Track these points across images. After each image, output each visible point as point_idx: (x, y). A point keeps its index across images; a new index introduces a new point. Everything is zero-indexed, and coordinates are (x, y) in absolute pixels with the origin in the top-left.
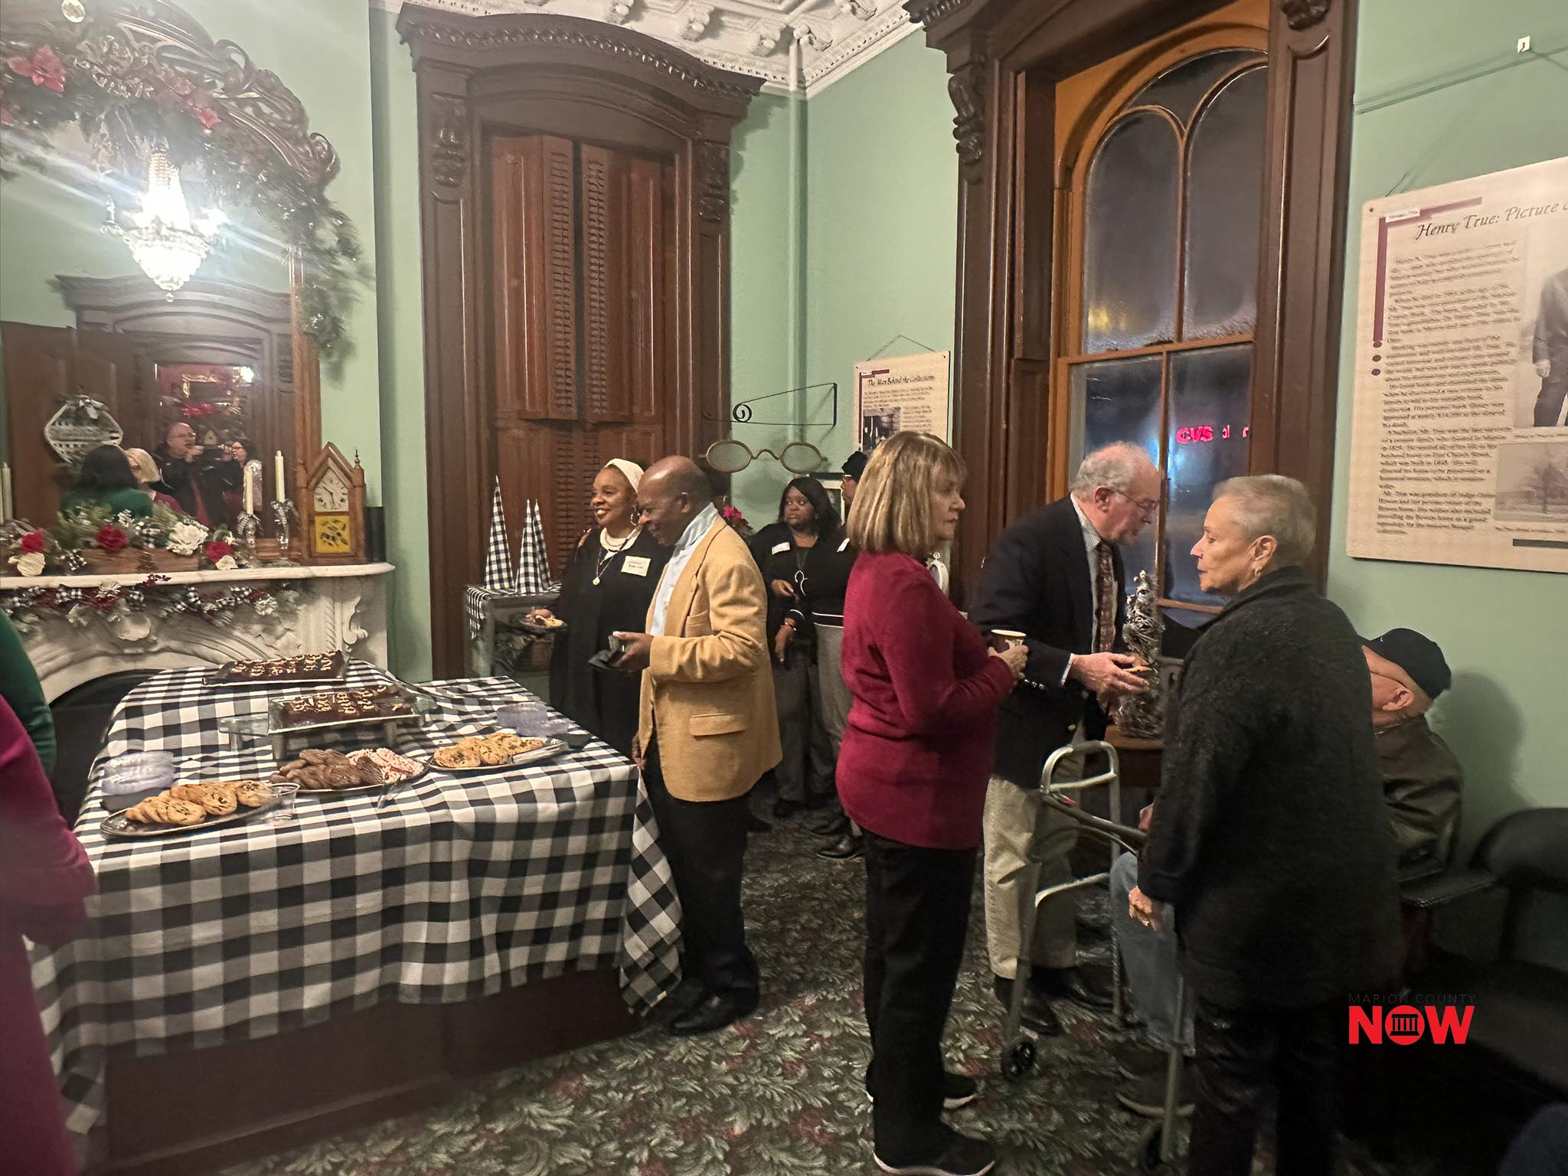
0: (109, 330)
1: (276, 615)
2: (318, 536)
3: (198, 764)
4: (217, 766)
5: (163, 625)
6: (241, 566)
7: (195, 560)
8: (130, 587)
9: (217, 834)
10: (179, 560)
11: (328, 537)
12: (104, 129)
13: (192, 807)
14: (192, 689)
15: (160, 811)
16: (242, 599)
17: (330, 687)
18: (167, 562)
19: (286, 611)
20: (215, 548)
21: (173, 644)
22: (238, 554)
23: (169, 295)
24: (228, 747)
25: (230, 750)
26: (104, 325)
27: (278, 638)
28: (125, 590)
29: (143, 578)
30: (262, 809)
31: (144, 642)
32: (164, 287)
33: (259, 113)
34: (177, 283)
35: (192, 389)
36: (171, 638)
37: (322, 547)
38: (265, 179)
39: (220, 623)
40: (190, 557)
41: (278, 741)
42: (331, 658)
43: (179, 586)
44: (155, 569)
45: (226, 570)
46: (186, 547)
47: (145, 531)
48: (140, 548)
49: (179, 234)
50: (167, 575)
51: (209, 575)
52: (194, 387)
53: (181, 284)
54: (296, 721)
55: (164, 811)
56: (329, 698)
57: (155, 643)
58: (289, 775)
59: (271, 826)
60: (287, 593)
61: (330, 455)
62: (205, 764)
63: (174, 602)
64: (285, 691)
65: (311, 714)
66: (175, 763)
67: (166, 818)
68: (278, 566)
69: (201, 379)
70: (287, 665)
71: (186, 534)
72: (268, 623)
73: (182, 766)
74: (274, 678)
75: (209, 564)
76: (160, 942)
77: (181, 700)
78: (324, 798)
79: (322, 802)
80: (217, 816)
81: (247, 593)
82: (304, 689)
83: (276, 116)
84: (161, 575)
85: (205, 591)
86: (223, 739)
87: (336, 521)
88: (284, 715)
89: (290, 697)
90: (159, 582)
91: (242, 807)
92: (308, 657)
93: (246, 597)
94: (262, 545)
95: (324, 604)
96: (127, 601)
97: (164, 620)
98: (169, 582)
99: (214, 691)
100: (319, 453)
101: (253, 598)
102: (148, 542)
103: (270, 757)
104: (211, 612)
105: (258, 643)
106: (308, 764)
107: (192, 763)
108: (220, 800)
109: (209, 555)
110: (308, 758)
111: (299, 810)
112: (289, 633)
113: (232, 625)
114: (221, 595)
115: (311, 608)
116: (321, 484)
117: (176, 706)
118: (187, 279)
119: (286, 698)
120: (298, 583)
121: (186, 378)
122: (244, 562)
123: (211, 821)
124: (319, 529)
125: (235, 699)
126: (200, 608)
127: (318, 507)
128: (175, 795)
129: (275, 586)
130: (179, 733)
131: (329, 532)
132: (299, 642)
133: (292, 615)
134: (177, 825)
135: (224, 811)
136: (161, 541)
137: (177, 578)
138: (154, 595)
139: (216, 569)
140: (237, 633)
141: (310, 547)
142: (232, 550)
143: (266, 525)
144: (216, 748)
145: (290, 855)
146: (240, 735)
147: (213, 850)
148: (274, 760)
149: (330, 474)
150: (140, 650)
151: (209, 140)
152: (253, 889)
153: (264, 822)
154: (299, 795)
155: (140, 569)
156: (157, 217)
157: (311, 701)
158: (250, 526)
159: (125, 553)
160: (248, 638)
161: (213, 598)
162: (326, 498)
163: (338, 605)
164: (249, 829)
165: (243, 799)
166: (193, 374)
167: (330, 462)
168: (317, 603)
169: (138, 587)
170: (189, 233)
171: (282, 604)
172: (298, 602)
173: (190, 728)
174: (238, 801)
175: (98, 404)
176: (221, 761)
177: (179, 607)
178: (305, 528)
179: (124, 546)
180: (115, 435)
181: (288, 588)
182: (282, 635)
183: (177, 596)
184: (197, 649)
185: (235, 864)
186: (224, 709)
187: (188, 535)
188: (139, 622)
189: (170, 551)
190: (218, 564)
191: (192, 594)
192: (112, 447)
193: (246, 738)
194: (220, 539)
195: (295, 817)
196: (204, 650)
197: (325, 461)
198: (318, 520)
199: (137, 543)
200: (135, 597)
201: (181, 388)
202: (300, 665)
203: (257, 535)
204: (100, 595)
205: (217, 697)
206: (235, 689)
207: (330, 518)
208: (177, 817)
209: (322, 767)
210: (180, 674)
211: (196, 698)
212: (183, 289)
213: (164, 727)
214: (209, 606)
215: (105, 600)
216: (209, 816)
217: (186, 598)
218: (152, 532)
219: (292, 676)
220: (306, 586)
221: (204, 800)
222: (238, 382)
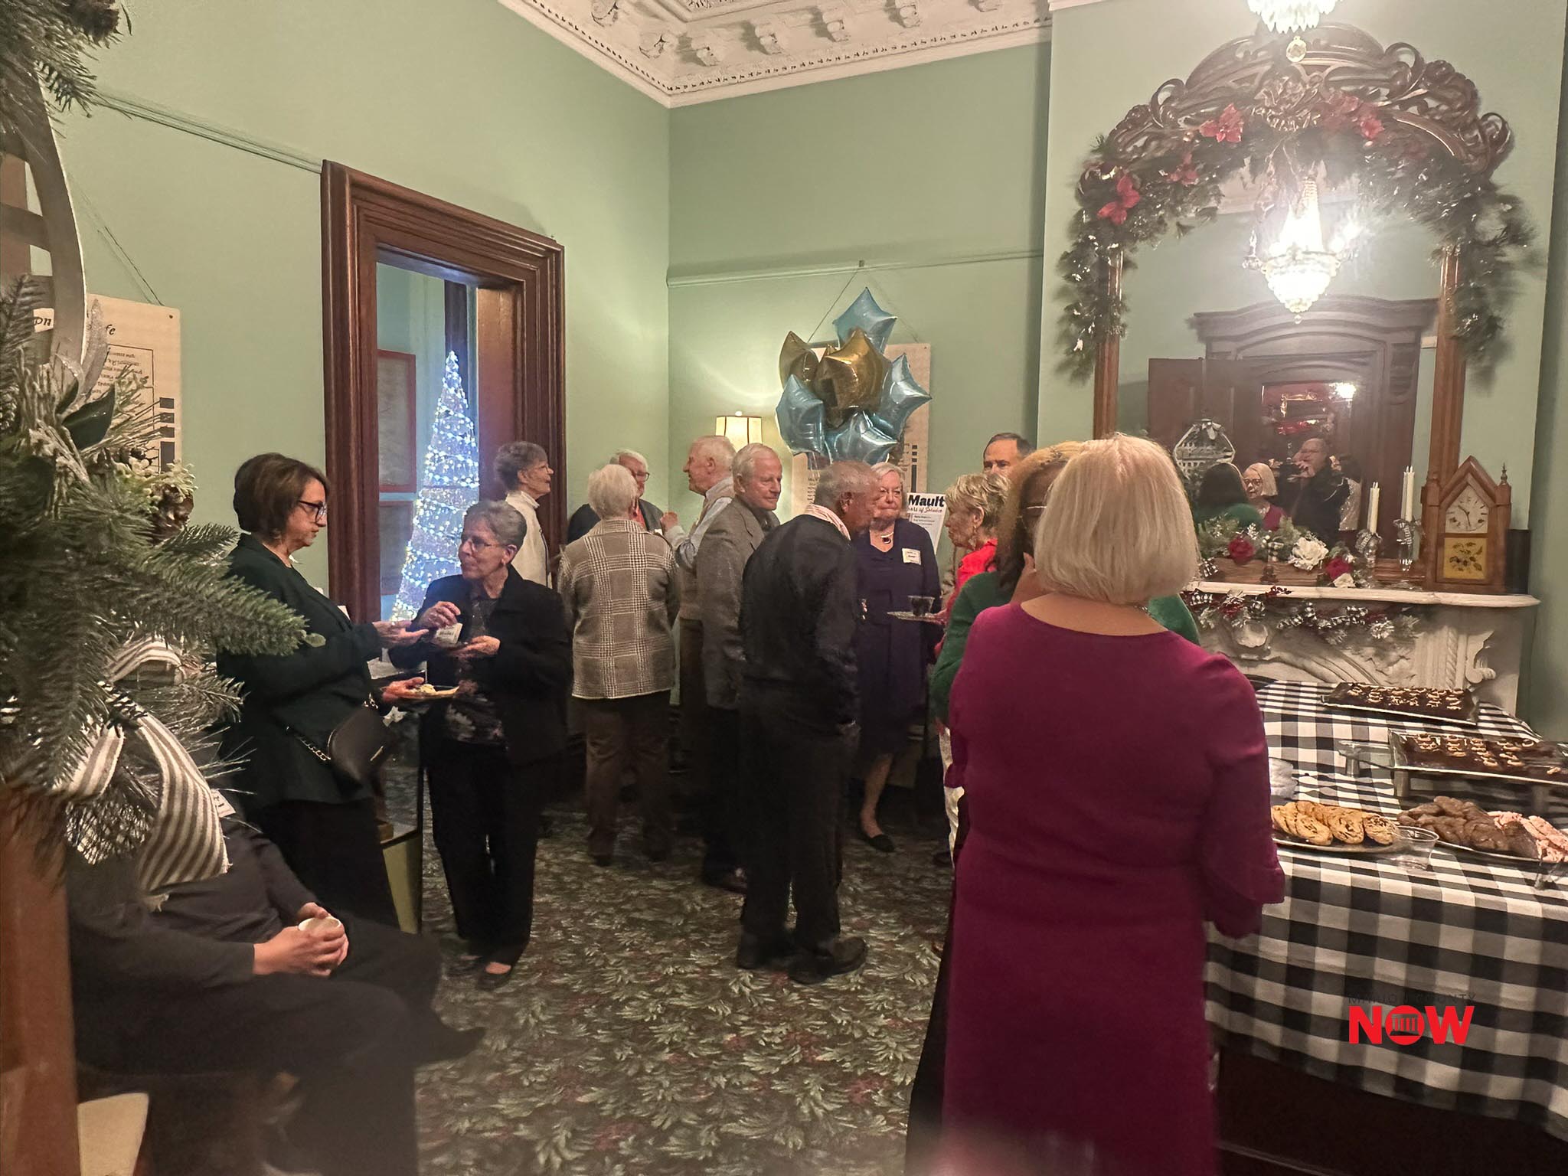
0: (1231, 358)
1: (1391, 640)
2: (1446, 560)
3: (1315, 782)
4: (1335, 788)
5: (1278, 635)
6: (1358, 586)
7: (1315, 576)
8: (1253, 597)
9: (1346, 862)
10: (1300, 574)
11: (1458, 561)
12: (1271, 168)
13: (1319, 826)
14: (1307, 706)
15: (1289, 822)
16: (1357, 619)
17: (1460, 730)
18: (1288, 576)
19: (1402, 637)
20: (1335, 565)
21: (1286, 656)
22: (1357, 573)
23: (1298, 317)
24: (1344, 771)
25: (1346, 774)
26: (1229, 353)
27: (1391, 664)
28: (1249, 598)
29: (1266, 589)
30: (1395, 848)
31: (1259, 650)
32: (1293, 310)
33: (1424, 109)
34: (1306, 305)
35: (1288, 409)
36: (1286, 651)
37: (1449, 572)
38: (1425, 178)
39: (1332, 641)
40: (1310, 572)
41: (1401, 778)
42: (1459, 697)
43: (1298, 601)
44: (1276, 581)
45: (1343, 588)
46: (1307, 562)
47: (1270, 545)
48: (1265, 560)
49: (1313, 255)
50: (1289, 588)
51: (1327, 592)
52: (1291, 406)
53: (1309, 304)
54: (1423, 761)
55: (1293, 822)
56: (1461, 742)
57: (1268, 652)
58: (1422, 820)
59: (1401, 870)
60: (1405, 618)
61: (1470, 470)
62: (1323, 783)
63: (1291, 616)
64: (1406, 724)
65: (1440, 755)
66: (1294, 775)
67: (1294, 830)
68: (1397, 588)
69: (1299, 398)
70: (1406, 696)
71: (1308, 549)
72: (1382, 649)
73: (1301, 779)
74: (1393, 707)
75: (1327, 580)
76: (1284, 953)
77: (1300, 713)
78: (1461, 856)
79: (1460, 860)
80: (1343, 843)
81: (1363, 614)
82: (1429, 726)
83: (1444, 108)
84: (1283, 588)
85: (1323, 606)
86: (1339, 761)
87: (1470, 544)
88: (1409, 749)
89: (1413, 730)
90: (1280, 594)
91: (1368, 841)
92: (1430, 691)
93: (1361, 618)
94: (1381, 565)
95: (1446, 635)
96: (1250, 610)
97: (1280, 631)
98: (1289, 595)
99: (1330, 710)
100: (1456, 470)
101: (1370, 619)
102: (1272, 555)
103: (1391, 792)
104: (1325, 629)
105: (1368, 666)
106: (1441, 813)
107: (1310, 778)
108: (1347, 826)
109: (1327, 572)
110: (1444, 807)
111: (1434, 862)
112: (1403, 661)
113: (1343, 645)
114: (1336, 612)
115: (1432, 636)
116: (1456, 503)
117: (1295, 718)
118: (1316, 299)
119: (1409, 732)
120: (1419, 609)
121: (1285, 397)
122: (1363, 581)
123: (1337, 847)
124: (1449, 551)
125: (1353, 723)
126: (1316, 624)
127: (1450, 528)
128: (1302, 810)
129: (1393, 610)
130: (1297, 746)
131: (1460, 556)
132: (1413, 672)
133: (1409, 642)
134: (1303, 840)
135: (1350, 840)
136: (1284, 554)
137: (1298, 592)
138: (1275, 606)
139: (1333, 586)
140: (1348, 653)
141: (1437, 569)
142: (1350, 568)
143: (1390, 546)
144: (1331, 769)
145: (1426, 910)
146: (1358, 761)
147: (1345, 879)
148: (1395, 796)
149: (1469, 492)
150: (1255, 657)
151: (1369, 151)
152: (1382, 932)
153: (1395, 864)
154: (1437, 846)
155: (1264, 580)
156: (1294, 244)
157: (1438, 741)
158: (1372, 544)
159: (1253, 564)
160: (1357, 659)
161: (1328, 615)
162: (1461, 518)
163: (1462, 638)
164: (1380, 867)
165: (1370, 832)
166: (1291, 394)
167: (1470, 478)
168: (1438, 633)
169: (1260, 597)
170: (1322, 253)
171: (1399, 628)
172: (1417, 629)
173: (1307, 743)
174: (1365, 833)
175: (1217, 426)
176: (1338, 784)
177: (1296, 620)
178: (1433, 550)
179: (1250, 559)
180: (1229, 454)
181: (1407, 613)
182: (1396, 662)
183: (1295, 609)
184: (1308, 664)
185: (1364, 900)
186: (1342, 731)
187: (1310, 550)
188: (1256, 629)
189: (1293, 564)
190: (1336, 582)
191: (1309, 609)
192: (1225, 464)
193: (1363, 766)
194: (1340, 557)
195: (1430, 868)
196: (1313, 665)
197: (1463, 478)
198: (1449, 542)
199: (1262, 556)
200: (1258, 607)
201: (1279, 408)
202: (1422, 698)
203: (1378, 555)
204: (1227, 602)
205: (1334, 717)
206: (1352, 712)
207: (1464, 541)
208: (1306, 833)
209: (1462, 821)
210: (1294, 687)
211: (1314, 715)
212: (1311, 309)
213: (1283, 737)
214: (1324, 623)
215: (1232, 606)
216: (1336, 841)
217: (1303, 613)
218: (1277, 545)
219: (1414, 709)
220: (1429, 614)
221: (1332, 822)
222: (1334, 398)
